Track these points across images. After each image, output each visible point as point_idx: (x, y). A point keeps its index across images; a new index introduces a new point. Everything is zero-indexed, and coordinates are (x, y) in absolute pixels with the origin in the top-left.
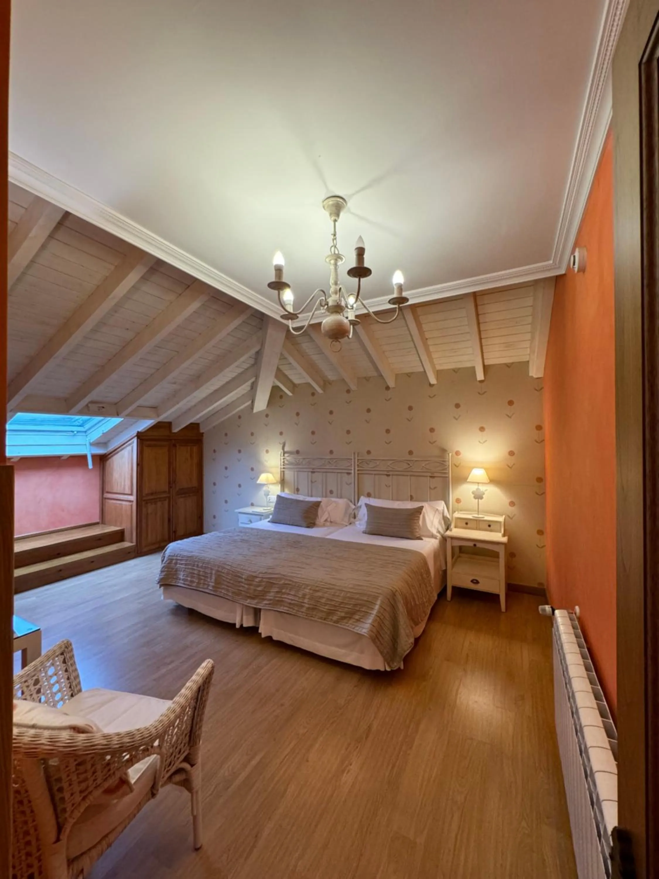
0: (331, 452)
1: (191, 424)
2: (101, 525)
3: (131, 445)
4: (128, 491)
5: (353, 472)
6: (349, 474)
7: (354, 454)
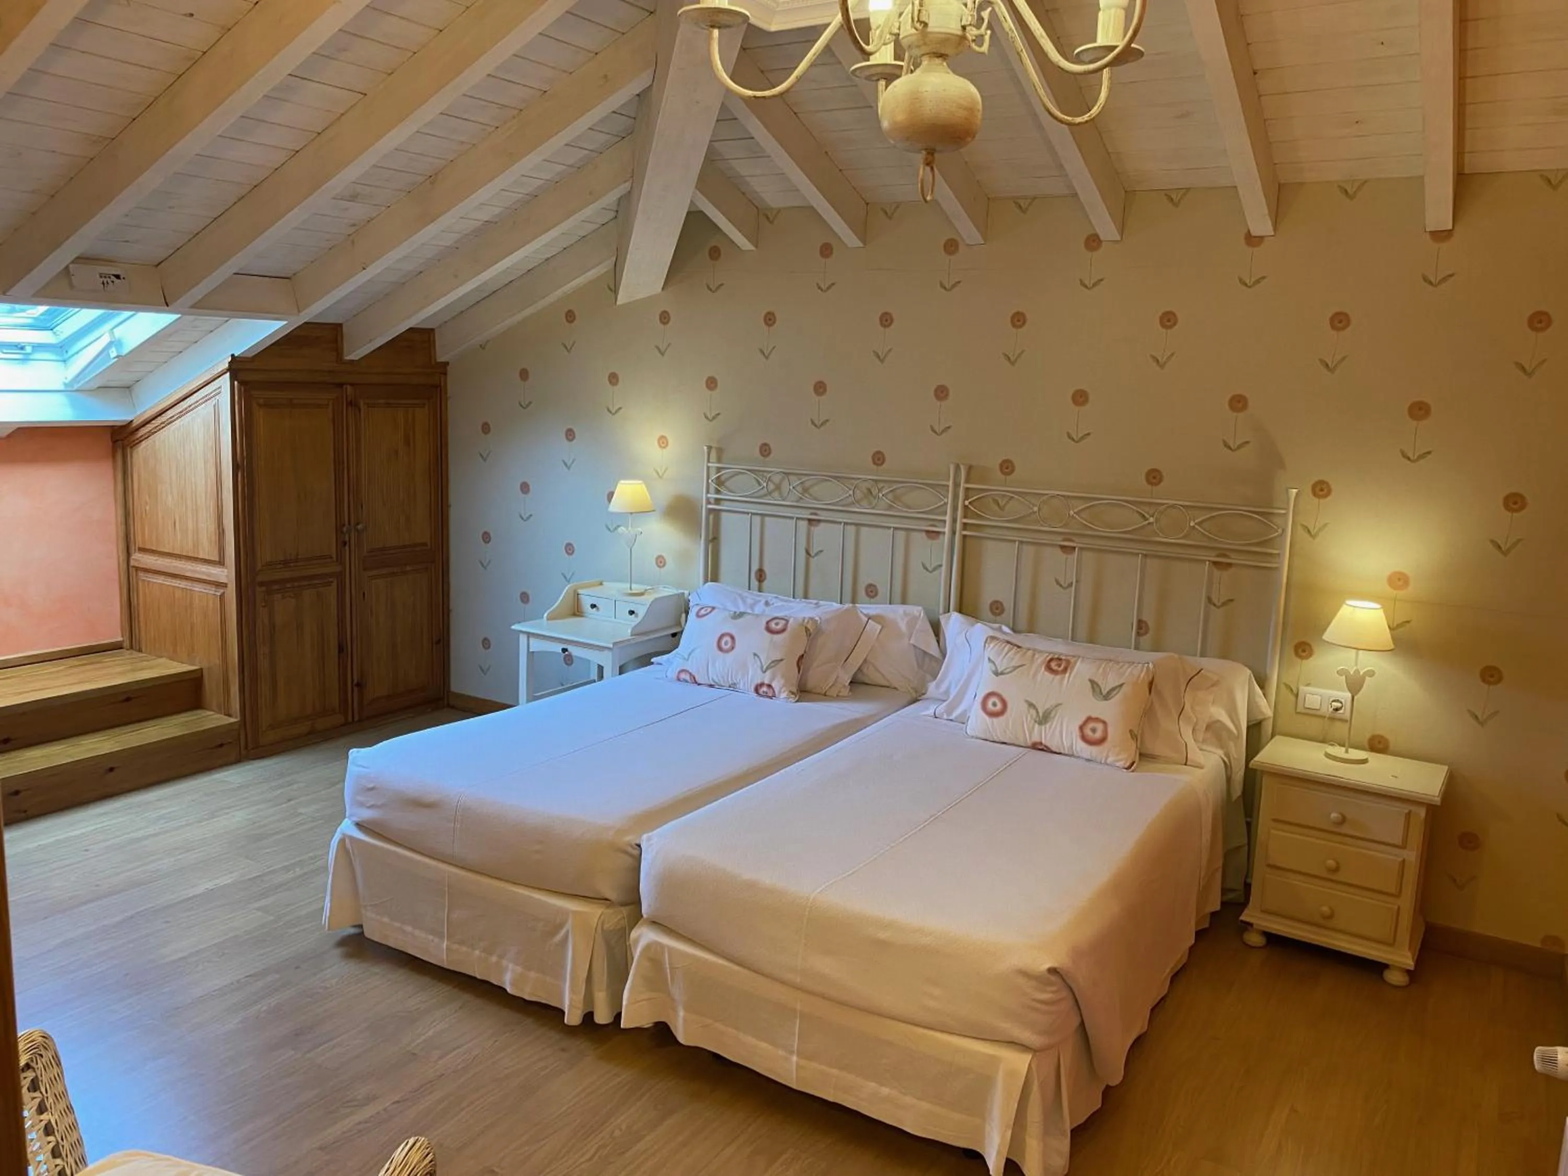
0: (879, 458)
1: (411, 330)
2: (126, 654)
3: (213, 401)
4: (208, 550)
5: (947, 530)
6: (933, 535)
7: (957, 468)
